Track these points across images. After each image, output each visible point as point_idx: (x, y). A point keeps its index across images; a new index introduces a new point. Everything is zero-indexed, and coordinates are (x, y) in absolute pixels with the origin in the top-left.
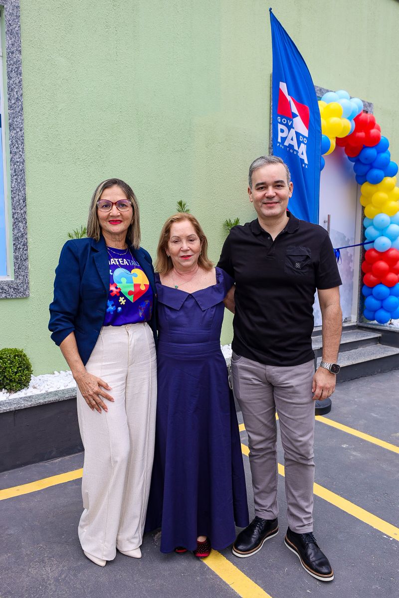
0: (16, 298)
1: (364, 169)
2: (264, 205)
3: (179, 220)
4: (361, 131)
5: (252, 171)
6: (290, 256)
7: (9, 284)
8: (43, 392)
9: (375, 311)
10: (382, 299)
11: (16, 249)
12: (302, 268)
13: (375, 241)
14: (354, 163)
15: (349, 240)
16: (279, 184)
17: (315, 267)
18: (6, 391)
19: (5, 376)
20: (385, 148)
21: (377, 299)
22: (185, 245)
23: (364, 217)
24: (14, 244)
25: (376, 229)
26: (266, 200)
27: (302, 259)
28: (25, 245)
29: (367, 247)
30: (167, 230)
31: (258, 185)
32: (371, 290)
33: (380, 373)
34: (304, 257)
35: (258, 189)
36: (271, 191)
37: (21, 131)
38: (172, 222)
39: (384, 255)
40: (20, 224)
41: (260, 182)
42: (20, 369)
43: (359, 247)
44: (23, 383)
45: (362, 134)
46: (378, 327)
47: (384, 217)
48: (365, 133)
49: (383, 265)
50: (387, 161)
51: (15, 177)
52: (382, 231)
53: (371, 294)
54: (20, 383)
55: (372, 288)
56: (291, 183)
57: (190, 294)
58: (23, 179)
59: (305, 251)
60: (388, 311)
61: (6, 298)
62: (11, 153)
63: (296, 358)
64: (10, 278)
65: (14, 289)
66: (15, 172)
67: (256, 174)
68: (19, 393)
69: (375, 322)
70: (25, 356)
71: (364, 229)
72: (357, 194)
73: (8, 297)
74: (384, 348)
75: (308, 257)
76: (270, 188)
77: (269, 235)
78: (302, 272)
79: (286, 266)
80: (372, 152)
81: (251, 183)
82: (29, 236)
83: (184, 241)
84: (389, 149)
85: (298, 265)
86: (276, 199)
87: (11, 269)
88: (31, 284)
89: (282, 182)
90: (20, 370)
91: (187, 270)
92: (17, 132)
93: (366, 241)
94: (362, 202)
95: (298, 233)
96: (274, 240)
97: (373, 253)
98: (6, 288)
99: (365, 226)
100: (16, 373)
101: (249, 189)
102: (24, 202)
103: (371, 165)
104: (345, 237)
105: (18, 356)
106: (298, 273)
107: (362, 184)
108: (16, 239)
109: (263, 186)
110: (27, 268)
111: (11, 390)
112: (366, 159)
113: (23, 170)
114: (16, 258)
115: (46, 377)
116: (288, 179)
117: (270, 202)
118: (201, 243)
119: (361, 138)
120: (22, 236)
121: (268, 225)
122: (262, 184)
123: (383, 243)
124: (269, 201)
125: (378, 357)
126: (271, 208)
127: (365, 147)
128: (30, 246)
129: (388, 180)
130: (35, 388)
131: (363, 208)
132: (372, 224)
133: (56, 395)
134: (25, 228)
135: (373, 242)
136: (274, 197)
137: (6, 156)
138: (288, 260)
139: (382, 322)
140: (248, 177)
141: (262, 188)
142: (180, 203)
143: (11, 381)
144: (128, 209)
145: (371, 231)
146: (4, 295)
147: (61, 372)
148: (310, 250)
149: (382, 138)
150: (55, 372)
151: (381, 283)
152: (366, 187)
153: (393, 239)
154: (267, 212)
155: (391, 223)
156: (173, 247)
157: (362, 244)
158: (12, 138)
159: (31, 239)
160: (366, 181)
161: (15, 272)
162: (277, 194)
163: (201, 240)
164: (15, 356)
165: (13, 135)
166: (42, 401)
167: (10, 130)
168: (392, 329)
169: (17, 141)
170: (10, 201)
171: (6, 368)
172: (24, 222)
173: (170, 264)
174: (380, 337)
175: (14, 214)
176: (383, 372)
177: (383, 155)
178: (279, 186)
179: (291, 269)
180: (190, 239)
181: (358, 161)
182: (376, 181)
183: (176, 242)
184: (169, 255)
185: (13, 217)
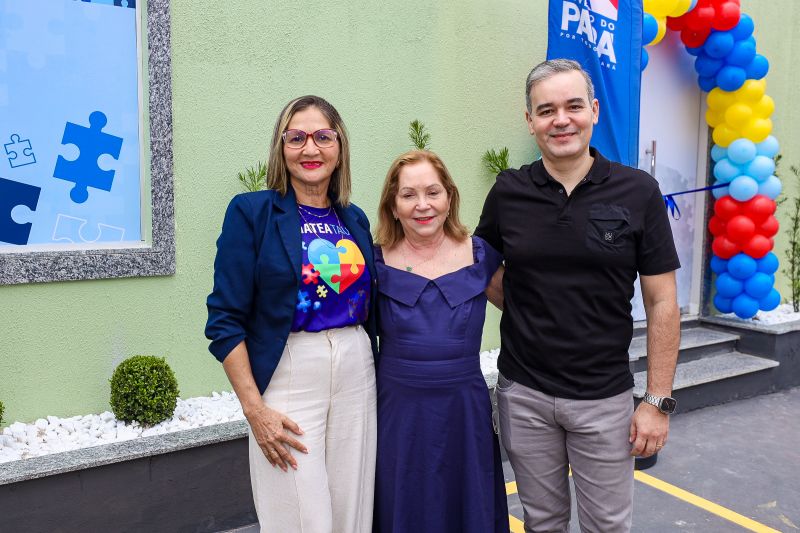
0: (155, 276)
1: (712, 66)
2: (552, 139)
3: (413, 161)
4: (707, 6)
5: (530, 86)
6: (597, 222)
7: (143, 254)
8: (196, 426)
9: (733, 298)
10: (744, 278)
11: (156, 199)
12: (616, 240)
13: (732, 184)
14: (695, 58)
15: (686, 181)
16: (574, 104)
17: (637, 239)
18: (138, 424)
19: (136, 401)
20: (747, 33)
21: (735, 278)
22: (423, 202)
23: (711, 144)
24: (153, 191)
25: (733, 163)
26: (554, 131)
27: (614, 226)
28: (170, 192)
29: (718, 193)
30: (394, 178)
31: (540, 107)
32: (725, 263)
33: (738, 399)
34: (619, 223)
35: (542, 114)
36: (562, 117)
37: (165, 13)
38: (402, 164)
39: (745, 207)
40: (163, 159)
41: (543, 102)
42: (160, 389)
43: (703, 193)
44: (164, 412)
45: (709, 11)
46: (734, 324)
47: (744, 145)
48: (715, 8)
49: (744, 222)
50: (751, 54)
51: (156, 86)
52: (743, 167)
53: (726, 270)
54: (159, 412)
55: (728, 260)
56: (596, 100)
57: (432, 282)
58: (168, 89)
59: (619, 211)
60: (753, 297)
61: (139, 276)
62: (150, 48)
63: (604, 386)
64: (146, 245)
65: (152, 261)
66: (156, 77)
67: (536, 91)
68: (157, 427)
69: (732, 315)
70: (167, 368)
71: (712, 163)
72: (700, 108)
73: (142, 274)
74: (745, 359)
75: (625, 223)
76: (561, 111)
77: (560, 186)
78: (616, 248)
79: (590, 238)
80: (725, 39)
81: (529, 104)
82: (175, 178)
83: (422, 195)
84: (753, 35)
85: (609, 236)
86: (571, 129)
87: (148, 230)
88: (179, 253)
89: (579, 100)
90: (160, 392)
91: (427, 241)
92: (160, 15)
93: (716, 184)
94: (709, 120)
95: (607, 183)
96: (569, 194)
97: (729, 204)
98: (139, 259)
99: (714, 159)
100: (153, 396)
101: (527, 114)
102: (169, 124)
103: (725, 60)
104: (679, 176)
105: (156, 368)
106: (608, 247)
107: (708, 91)
108: (156, 182)
109: (548, 109)
110: (172, 228)
111: (145, 423)
112: (716, 50)
113: (167, 75)
114: (156, 213)
115: (200, 400)
116: (589, 94)
117: (562, 133)
118: (448, 197)
119: (706, 18)
120: (166, 178)
121: (559, 171)
122: (547, 105)
123: (744, 187)
124: (559, 133)
125: (734, 374)
126: (563, 143)
127: (714, 31)
128: (178, 194)
129: (752, 85)
130: (182, 419)
131: (711, 130)
132: (726, 157)
133: (215, 431)
134: (170, 165)
135: (727, 184)
136: (567, 125)
137: (142, 52)
138: (594, 228)
139: (744, 314)
140: (524, 96)
141: (548, 112)
142: (415, 125)
143: (145, 407)
144: (331, 143)
145: (723, 168)
146: (136, 272)
147: (223, 392)
148: (628, 212)
149: (742, 17)
150: (214, 393)
151: (742, 252)
152: (716, 96)
153: (761, 180)
154: (557, 149)
155: (757, 154)
156: (404, 205)
157: (709, 188)
158: (151, 25)
159: (179, 183)
160: (715, 86)
161: (154, 235)
162: (572, 120)
163: (449, 193)
164: (152, 368)
165: (154, 19)
166: (193, 442)
167: (149, 13)
168: (758, 328)
169: (158, 30)
170: (148, 123)
171: (138, 387)
172: (169, 156)
173: (399, 233)
174: (737, 340)
175: (153, 143)
176: (742, 397)
177: (744, 45)
178: (574, 107)
179: (597, 241)
180: (431, 192)
181: (702, 54)
182: (733, 86)
183: (407, 196)
184: (396, 216)
185: (152, 149)
